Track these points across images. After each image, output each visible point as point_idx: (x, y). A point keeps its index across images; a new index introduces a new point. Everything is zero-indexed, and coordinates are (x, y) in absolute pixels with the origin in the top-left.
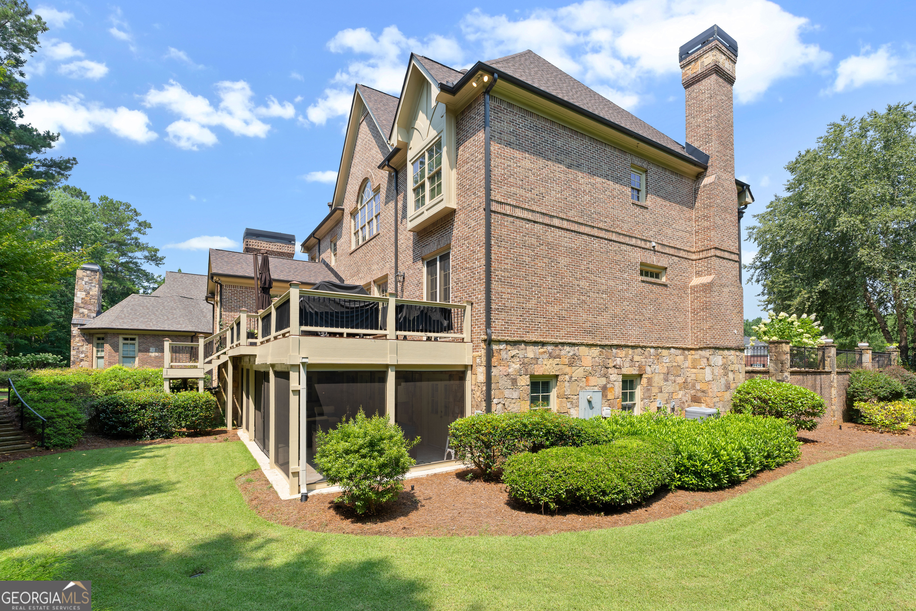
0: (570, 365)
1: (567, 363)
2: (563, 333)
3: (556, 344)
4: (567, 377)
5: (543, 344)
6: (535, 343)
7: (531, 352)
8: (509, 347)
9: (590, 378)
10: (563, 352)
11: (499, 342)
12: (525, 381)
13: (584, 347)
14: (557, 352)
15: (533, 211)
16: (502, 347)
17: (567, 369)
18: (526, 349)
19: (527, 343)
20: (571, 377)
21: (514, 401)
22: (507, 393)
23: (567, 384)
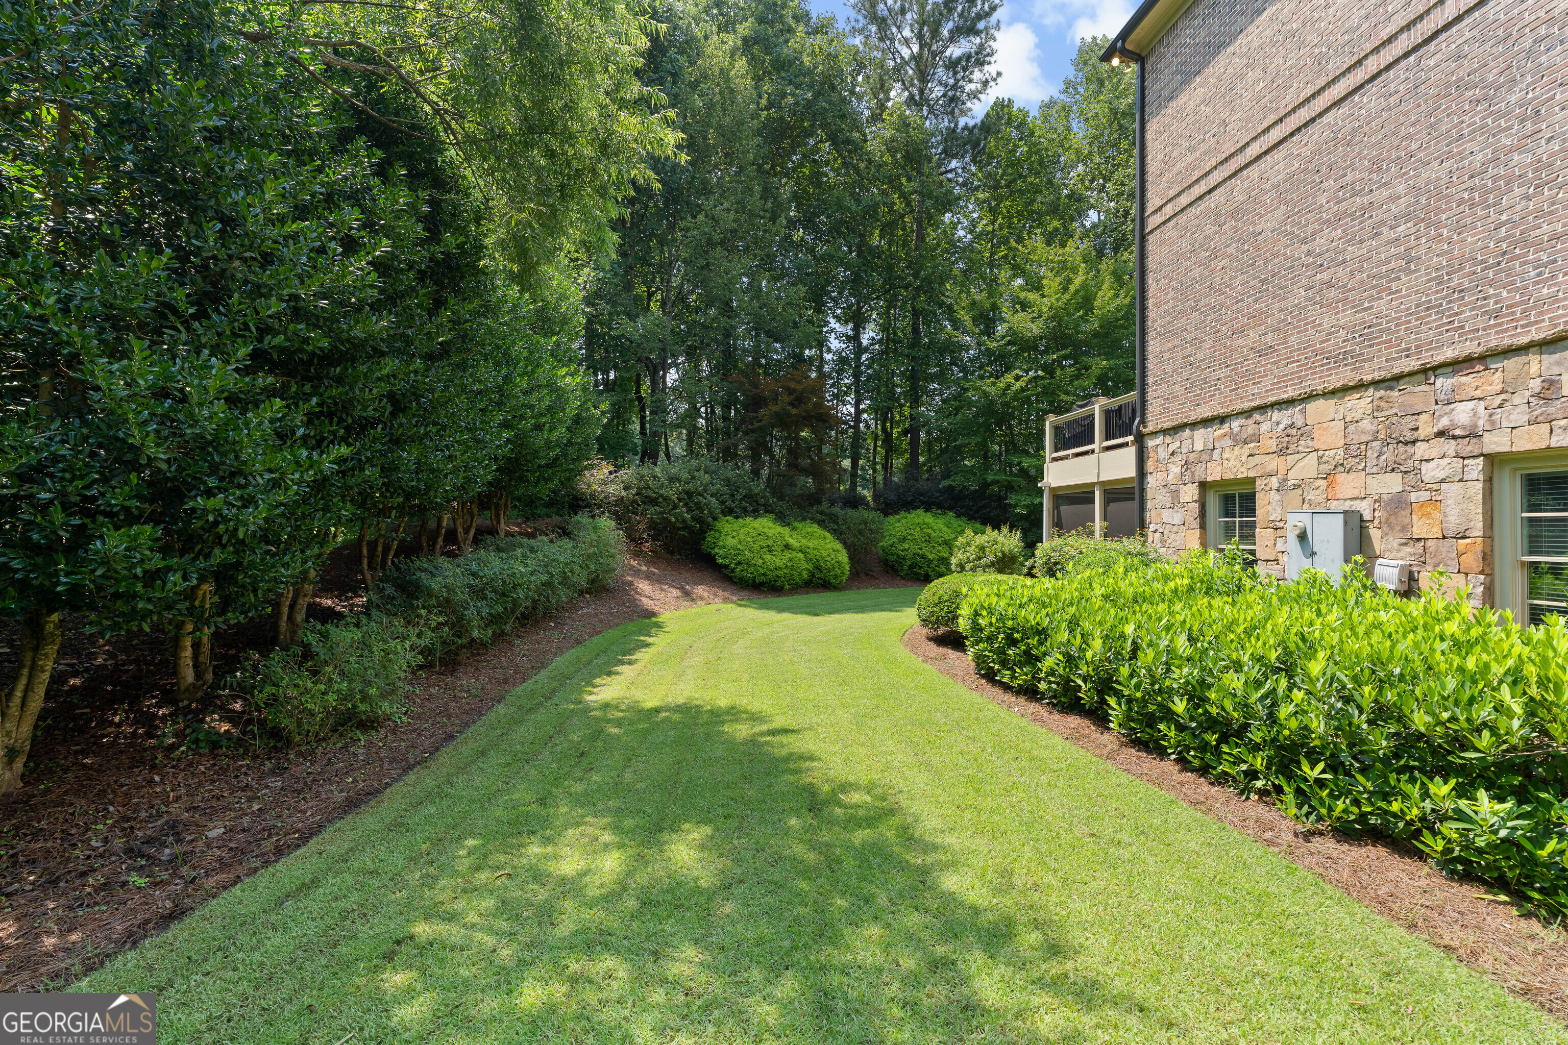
0: (1282, 452)
1: (1274, 449)
2: (1267, 383)
3: (1247, 413)
4: (1274, 482)
5: (1222, 419)
6: (1206, 422)
7: (1200, 438)
8: (1168, 439)
9: (1341, 478)
10: (1265, 427)
11: (1154, 434)
12: (1190, 493)
13: (1321, 402)
14: (1250, 430)
15: (1197, 181)
16: (1159, 440)
17: (1273, 463)
18: (1192, 437)
19: (1194, 425)
20: (1286, 480)
21: (1175, 529)
22: (1167, 515)
23: (1274, 496)
